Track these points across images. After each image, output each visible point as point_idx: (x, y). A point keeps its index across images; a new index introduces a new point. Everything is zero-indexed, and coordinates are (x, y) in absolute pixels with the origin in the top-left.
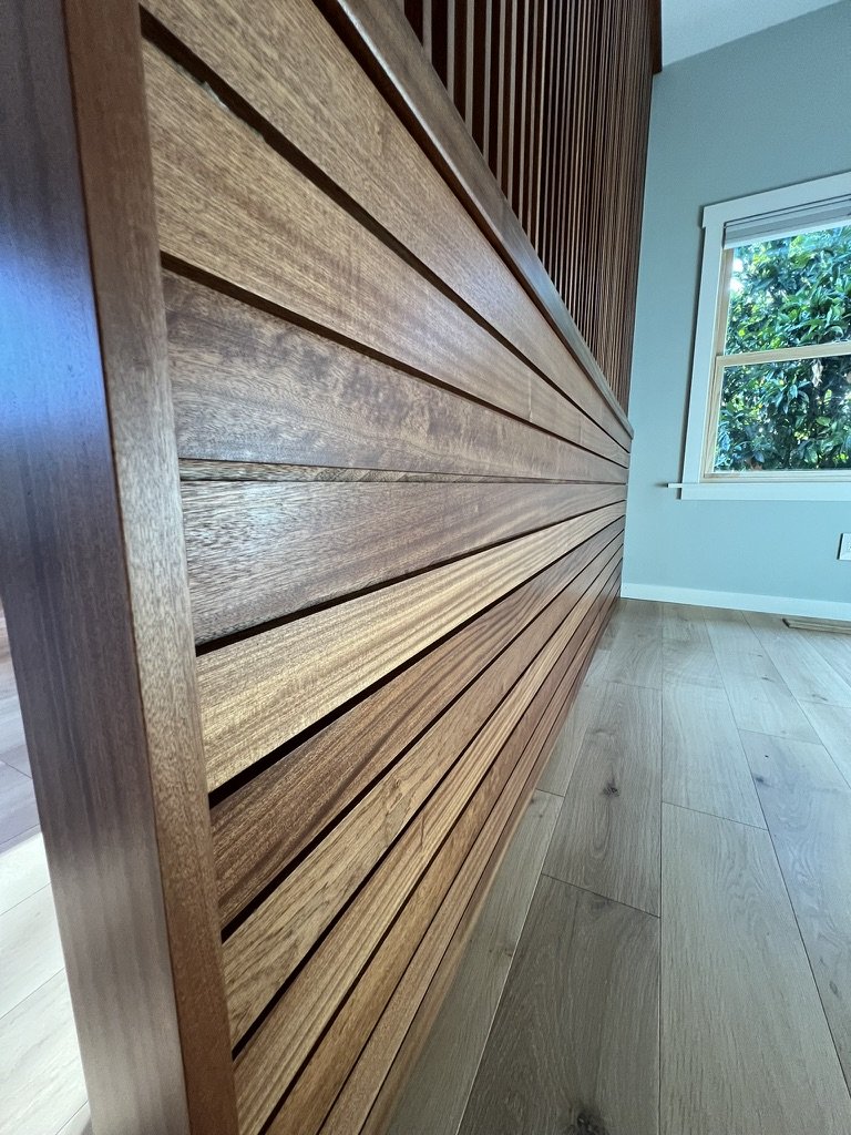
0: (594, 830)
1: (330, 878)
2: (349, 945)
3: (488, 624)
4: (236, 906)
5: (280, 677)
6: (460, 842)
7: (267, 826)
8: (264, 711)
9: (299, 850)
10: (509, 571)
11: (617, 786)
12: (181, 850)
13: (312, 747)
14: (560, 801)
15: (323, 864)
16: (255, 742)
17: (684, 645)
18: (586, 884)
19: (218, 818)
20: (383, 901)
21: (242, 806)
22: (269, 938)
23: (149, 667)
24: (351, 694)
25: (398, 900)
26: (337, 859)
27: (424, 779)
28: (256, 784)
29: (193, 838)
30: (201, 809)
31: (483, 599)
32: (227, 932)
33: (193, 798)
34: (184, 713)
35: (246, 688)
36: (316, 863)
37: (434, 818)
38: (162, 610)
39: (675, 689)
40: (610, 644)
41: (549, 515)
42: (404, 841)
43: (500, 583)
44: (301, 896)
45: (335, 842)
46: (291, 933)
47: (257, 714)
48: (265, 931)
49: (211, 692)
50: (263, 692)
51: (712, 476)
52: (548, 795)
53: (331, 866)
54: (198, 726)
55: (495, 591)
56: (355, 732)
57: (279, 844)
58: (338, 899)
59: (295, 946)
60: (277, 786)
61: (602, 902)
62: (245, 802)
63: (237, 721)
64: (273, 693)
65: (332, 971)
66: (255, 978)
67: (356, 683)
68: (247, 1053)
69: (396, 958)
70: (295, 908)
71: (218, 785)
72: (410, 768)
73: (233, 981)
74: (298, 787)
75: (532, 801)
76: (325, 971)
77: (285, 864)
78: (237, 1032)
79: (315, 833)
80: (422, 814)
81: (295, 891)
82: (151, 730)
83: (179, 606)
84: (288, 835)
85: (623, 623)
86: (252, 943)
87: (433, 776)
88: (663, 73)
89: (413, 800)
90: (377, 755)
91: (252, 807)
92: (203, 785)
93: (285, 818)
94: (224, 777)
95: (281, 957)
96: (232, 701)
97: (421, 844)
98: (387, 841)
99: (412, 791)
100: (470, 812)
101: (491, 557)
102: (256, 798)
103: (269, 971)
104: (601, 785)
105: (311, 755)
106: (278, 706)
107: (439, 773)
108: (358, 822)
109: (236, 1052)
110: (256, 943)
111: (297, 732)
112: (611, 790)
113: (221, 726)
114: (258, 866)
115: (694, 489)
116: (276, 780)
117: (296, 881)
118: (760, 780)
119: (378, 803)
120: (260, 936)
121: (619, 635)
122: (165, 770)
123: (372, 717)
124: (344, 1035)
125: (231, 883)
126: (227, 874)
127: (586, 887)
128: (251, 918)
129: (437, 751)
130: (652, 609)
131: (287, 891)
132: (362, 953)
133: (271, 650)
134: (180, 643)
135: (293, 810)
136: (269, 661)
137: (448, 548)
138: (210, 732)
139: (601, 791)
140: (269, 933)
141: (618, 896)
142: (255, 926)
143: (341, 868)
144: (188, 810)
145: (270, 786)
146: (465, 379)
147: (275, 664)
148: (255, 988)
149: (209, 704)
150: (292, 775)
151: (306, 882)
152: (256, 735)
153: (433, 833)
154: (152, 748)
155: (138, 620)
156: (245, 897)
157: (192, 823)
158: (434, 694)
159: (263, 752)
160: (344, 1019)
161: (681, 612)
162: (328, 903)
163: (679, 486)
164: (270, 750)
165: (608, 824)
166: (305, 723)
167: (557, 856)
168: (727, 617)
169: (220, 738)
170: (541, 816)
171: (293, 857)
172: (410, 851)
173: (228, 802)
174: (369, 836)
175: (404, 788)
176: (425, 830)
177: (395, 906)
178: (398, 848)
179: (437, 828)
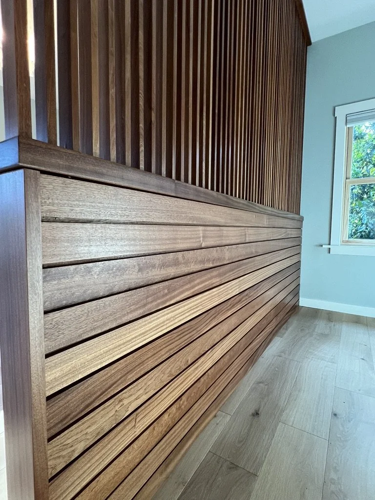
0: (241, 432)
1: (89, 430)
2: (97, 457)
3: (176, 335)
4: (54, 432)
5: (72, 363)
6: (159, 429)
7: (65, 408)
8: (66, 373)
9: (77, 418)
10: (190, 311)
11: (259, 413)
12: (38, 411)
13: (83, 384)
14: (229, 417)
15: (86, 425)
16: (62, 382)
17: (324, 336)
18: (229, 458)
19: (49, 404)
20: (113, 445)
21: (57, 401)
22: (64, 445)
23: (33, 363)
24: (99, 367)
25: (122, 446)
26: (93, 424)
27: (136, 399)
28: (62, 395)
29: (41, 408)
30: (44, 400)
31: (172, 325)
32: (50, 440)
33: (42, 397)
34: (40, 374)
35: (60, 366)
36: (83, 424)
37: (142, 416)
38: (37, 349)
39: (310, 362)
40: (284, 334)
41: (220, 280)
42: (125, 422)
43: (181, 318)
44: (77, 434)
45: (92, 418)
46: (72, 446)
47: (64, 374)
48: (63, 443)
49: (50, 368)
50: (66, 368)
51: (347, 242)
52: (224, 414)
53: (90, 426)
54: (44, 377)
55: (180, 320)
56: (102, 380)
57: (69, 415)
58: (92, 439)
59: (74, 451)
60: (69, 396)
61: (234, 467)
62: (58, 400)
63: (57, 376)
64: (70, 367)
65: (89, 465)
66: (59, 457)
67: (101, 363)
68: (54, 482)
69: (121, 470)
70: (75, 438)
71: (50, 394)
72: (128, 394)
73: (51, 456)
74: (77, 397)
75: (215, 416)
76: (86, 464)
77: (71, 422)
78: (51, 474)
79: (83, 414)
80: (135, 413)
81: (75, 432)
82: (32, 378)
83: (41, 347)
84: (72, 412)
85: (295, 322)
86: (58, 445)
87: (142, 398)
88: (311, 46)
89: (130, 407)
90: (112, 388)
91: (61, 401)
92: (45, 394)
93: (72, 407)
94: (52, 392)
95: (69, 453)
96: (56, 370)
97: (135, 426)
98: (116, 421)
99: (130, 403)
100: (166, 416)
101: (177, 307)
102: (62, 399)
103: (64, 457)
104: (252, 411)
105: (82, 387)
106: (71, 372)
107: (145, 397)
108: (102, 412)
109: (50, 480)
110: (60, 446)
111: (77, 379)
112: (256, 414)
113: (52, 377)
114: (62, 421)
115: (337, 248)
116: (69, 394)
117: (76, 428)
118: (335, 415)
119: (112, 406)
120: (61, 444)
121: (290, 329)
122: (35, 390)
123: (109, 375)
124: (93, 493)
125: (52, 425)
126: (51, 421)
127: (228, 459)
128: (58, 437)
129: (144, 388)
130: (315, 313)
131: (72, 431)
132: (103, 462)
133: (69, 355)
134: (41, 356)
135: (75, 404)
136: (68, 358)
137: (150, 309)
138: (48, 379)
139: (251, 414)
140: (64, 443)
141: (241, 465)
142: (59, 440)
143: (94, 428)
144: (40, 401)
145: (67, 396)
146: (157, 247)
147: (70, 359)
148: (58, 461)
149: (49, 371)
150: (75, 393)
151: (79, 430)
152: (63, 380)
153: (142, 422)
154: (32, 384)
155: (31, 352)
156: (57, 430)
157: (41, 404)
158: (142, 366)
159: (65, 385)
160: (93, 486)
161: (331, 317)
162: (88, 439)
163: (329, 246)
164: (67, 385)
165: (249, 430)
166: (80, 377)
167: (219, 443)
168: (357, 321)
169: (51, 381)
170: (217, 424)
171: (74, 420)
172: (128, 428)
173: (53, 399)
174: (107, 418)
175: (125, 402)
176: (137, 420)
177: (120, 448)
178: (122, 425)
179: (145, 420)
